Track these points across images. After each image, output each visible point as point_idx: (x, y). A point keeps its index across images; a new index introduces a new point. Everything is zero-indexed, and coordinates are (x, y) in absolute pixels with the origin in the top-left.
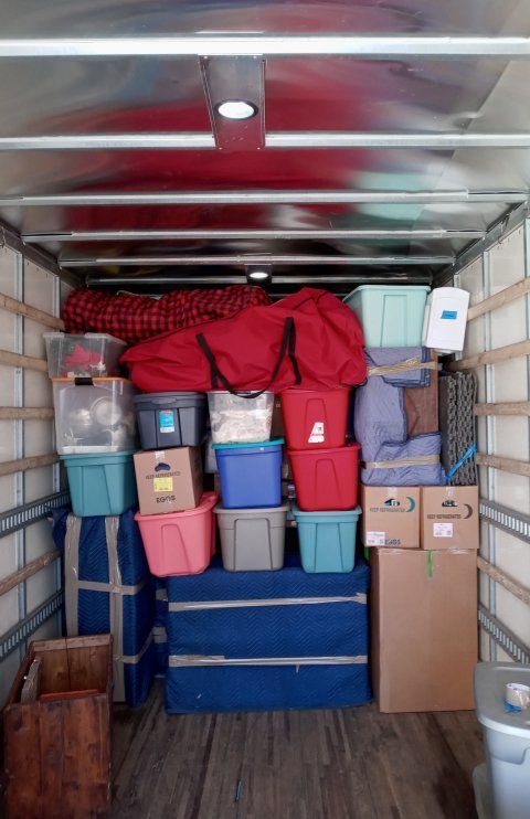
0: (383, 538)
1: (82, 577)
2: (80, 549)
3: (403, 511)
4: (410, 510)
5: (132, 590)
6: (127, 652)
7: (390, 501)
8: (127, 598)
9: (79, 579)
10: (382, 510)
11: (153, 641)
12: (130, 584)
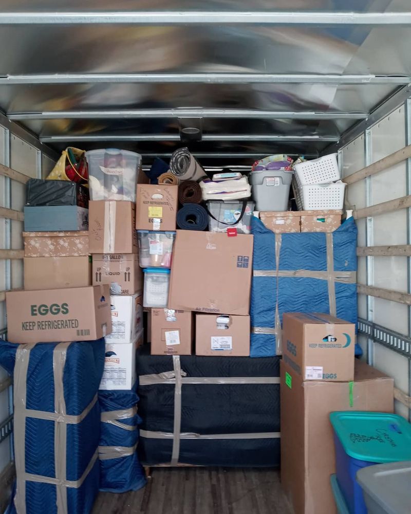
0: (321, 372)
1: (29, 406)
2: (28, 380)
3: (339, 346)
4: (346, 346)
5: (74, 420)
6: (69, 478)
7: (327, 338)
8: (70, 427)
9: (27, 408)
10: (321, 346)
11: (98, 458)
12: (73, 414)
